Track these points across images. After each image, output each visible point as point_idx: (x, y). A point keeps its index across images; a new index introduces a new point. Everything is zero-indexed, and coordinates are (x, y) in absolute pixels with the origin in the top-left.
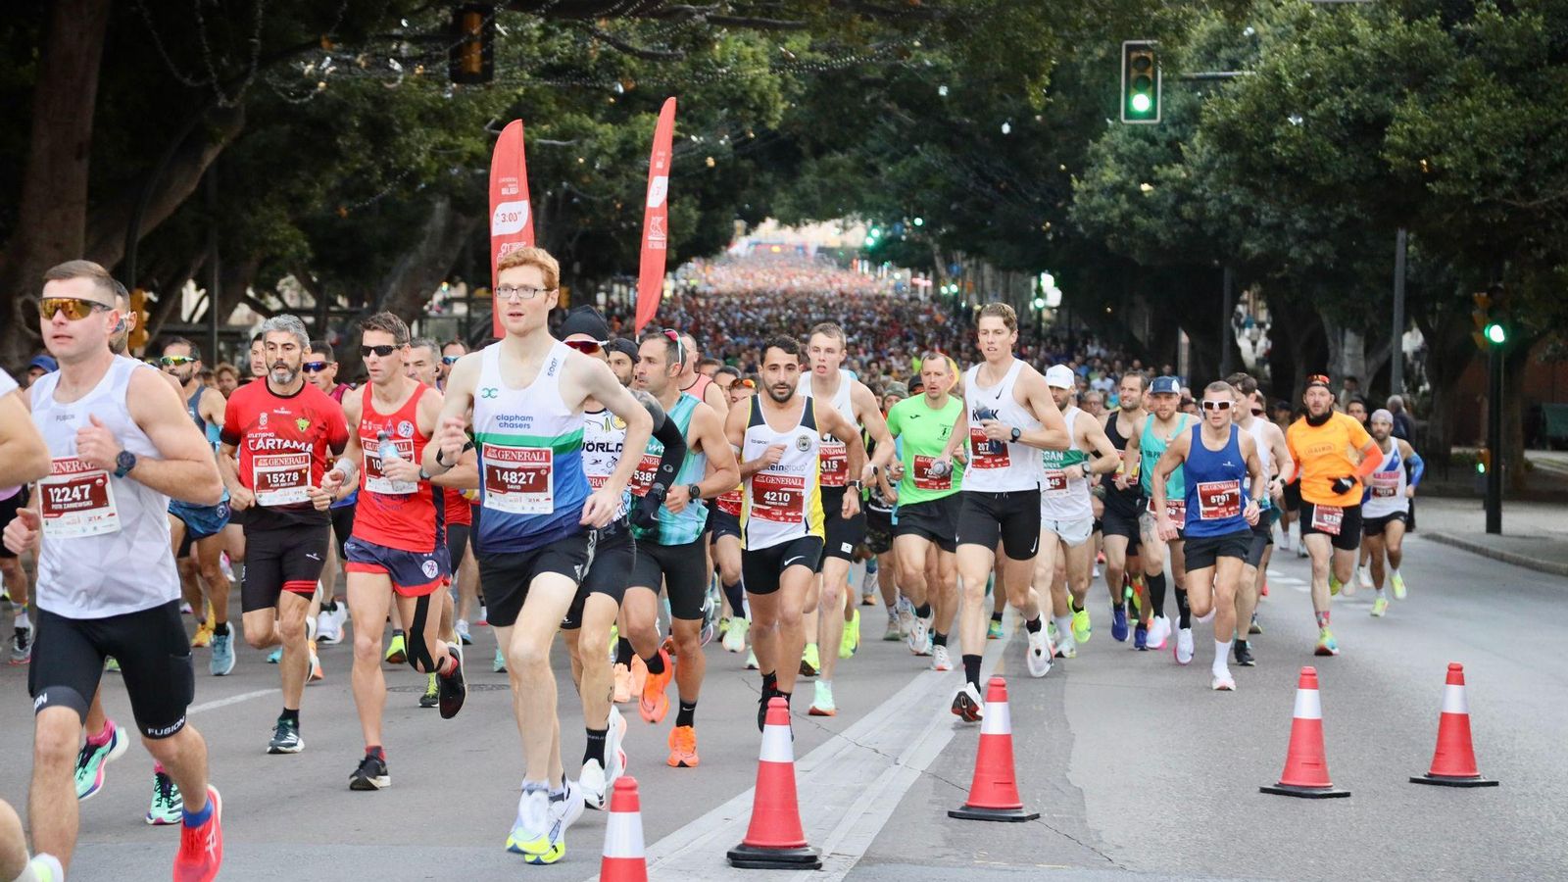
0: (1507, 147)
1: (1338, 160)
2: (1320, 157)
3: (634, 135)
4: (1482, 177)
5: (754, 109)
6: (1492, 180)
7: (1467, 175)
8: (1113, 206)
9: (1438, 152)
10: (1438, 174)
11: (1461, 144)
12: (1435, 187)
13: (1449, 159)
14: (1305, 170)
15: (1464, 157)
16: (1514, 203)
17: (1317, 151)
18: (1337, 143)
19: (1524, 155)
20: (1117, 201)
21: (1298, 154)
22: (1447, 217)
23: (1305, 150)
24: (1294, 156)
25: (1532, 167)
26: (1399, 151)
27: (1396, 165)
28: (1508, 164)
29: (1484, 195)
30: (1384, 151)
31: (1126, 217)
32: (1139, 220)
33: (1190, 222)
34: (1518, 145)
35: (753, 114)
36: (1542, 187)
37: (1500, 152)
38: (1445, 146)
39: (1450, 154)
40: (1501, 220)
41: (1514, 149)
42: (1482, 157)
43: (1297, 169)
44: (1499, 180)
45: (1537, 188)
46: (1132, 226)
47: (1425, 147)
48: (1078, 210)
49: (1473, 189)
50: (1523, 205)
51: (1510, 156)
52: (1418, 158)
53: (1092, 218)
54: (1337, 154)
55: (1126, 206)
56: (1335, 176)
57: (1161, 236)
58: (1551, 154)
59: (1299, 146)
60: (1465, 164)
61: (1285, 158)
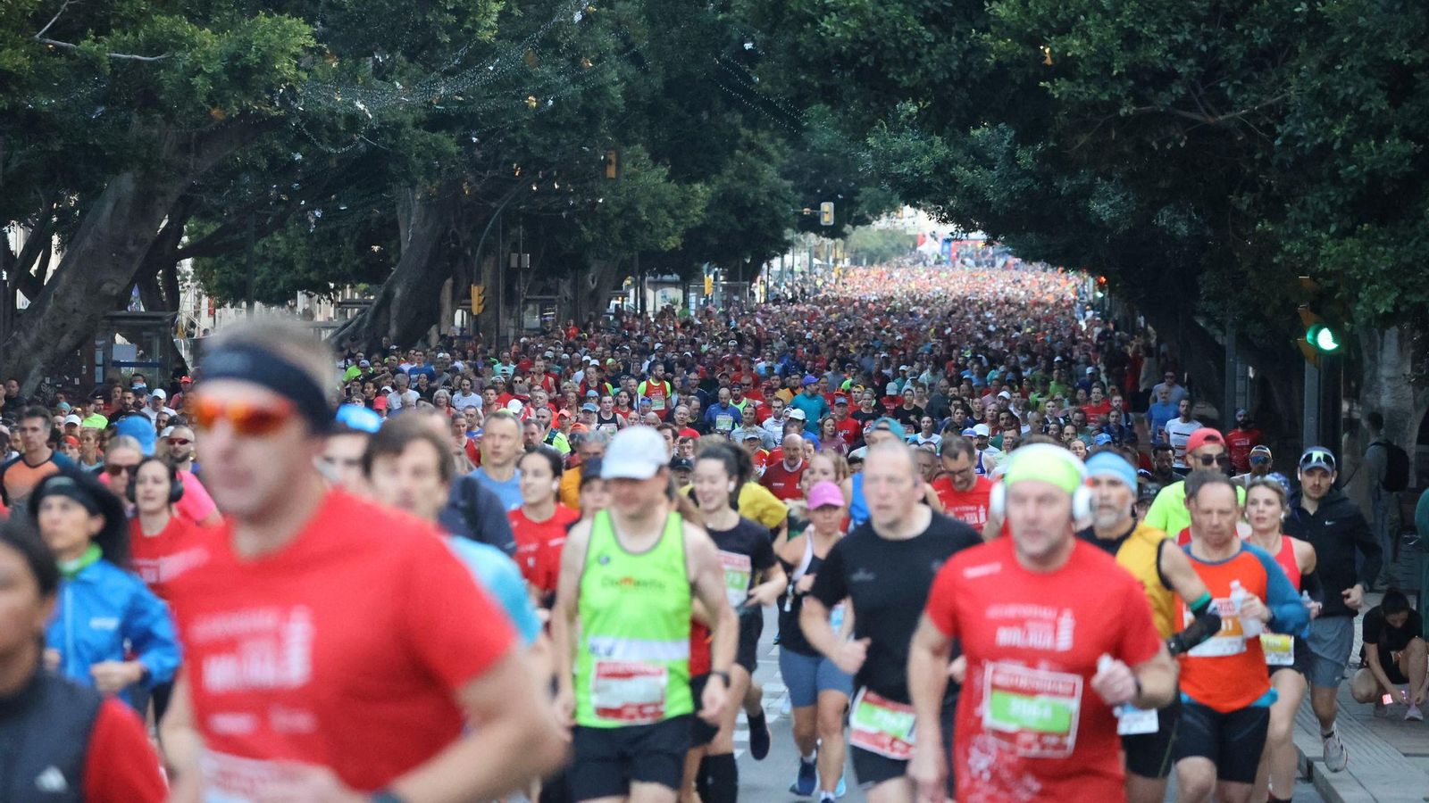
0: (1177, 22)
1: (932, 45)
2: (898, 41)
3: (247, 45)
4: (1133, 71)
5: (452, 12)
6: (1150, 79)
7: (1108, 68)
8: (926, 152)
9: (1064, 29)
10: (1065, 67)
11: (1099, 16)
12: (1059, 88)
13: (1076, 43)
14: (878, 63)
15: (1101, 39)
16: (1198, 117)
17: (895, 31)
18: (928, 19)
19: (1207, 38)
20: (932, 144)
21: (863, 35)
22: (1083, 139)
23: (874, 29)
24: (856, 40)
25: (1222, 58)
26: (1005, 29)
27: (999, 52)
28: (1180, 51)
29: (1139, 100)
30: (986, 30)
31: (941, 168)
32: (959, 170)
33: (1027, 173)
34: (1197, 20)
35: (452, 19)
36: (1238, 89)
37: (1164, 31)
38: (1075, 20)
39: (1084, 33)
40: (1177, 145)
41: (1187, 26)
42: (1131, 39)
43: (864, 60)
44: (1165, 78)
45: (1229, 92)
46: (952, 181)
47: (1043, 23)
48: (875, 158)
49: (1119, 91)
50: (1211, 120)
51: (1180, 38)
52: (1034, 41)
53: (895, 169)
54: (929, 37)
55: (941, 150)
56: (927, 72)
57: (990, 195)
58: (1250, 36)
59: (866, 24)
60: (1101, 50)
61: (843, 41)
